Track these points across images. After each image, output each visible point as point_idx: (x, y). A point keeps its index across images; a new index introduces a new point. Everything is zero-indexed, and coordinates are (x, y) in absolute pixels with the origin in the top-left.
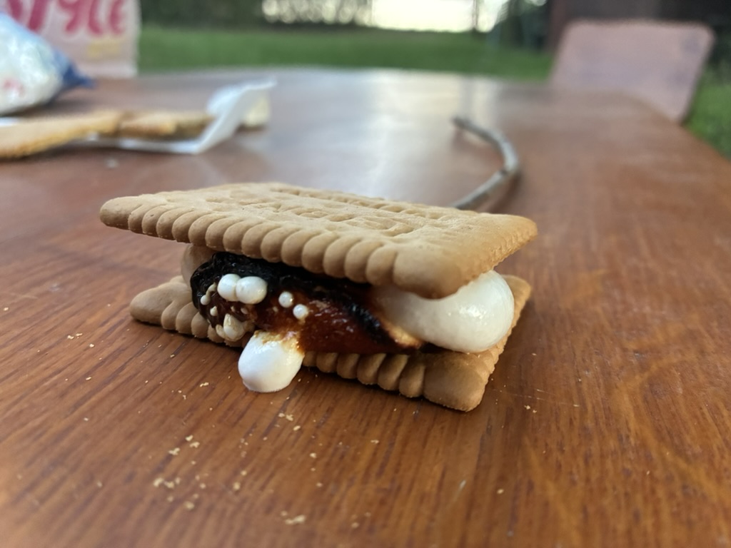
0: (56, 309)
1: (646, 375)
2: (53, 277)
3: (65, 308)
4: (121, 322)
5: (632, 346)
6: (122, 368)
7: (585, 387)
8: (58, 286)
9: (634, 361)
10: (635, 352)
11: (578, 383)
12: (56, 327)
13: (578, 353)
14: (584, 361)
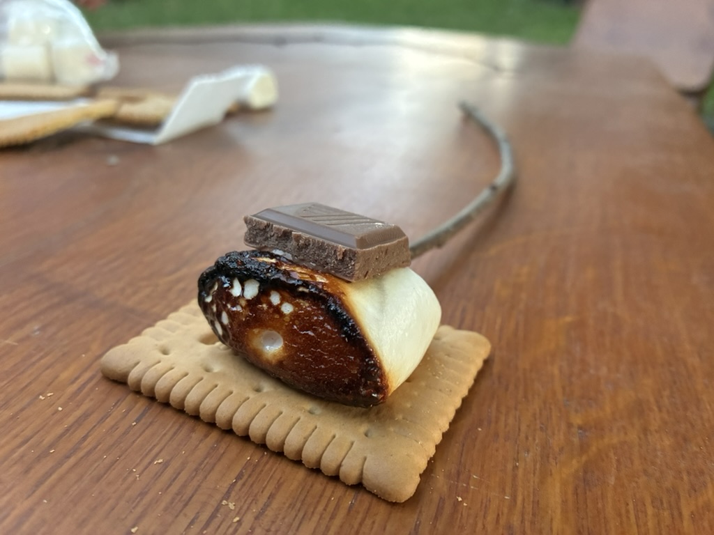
0: (34, 359)
1: (584, 458)
2: (35, 317)
3: (42, 358)
4: (91, 379)
5: (577, 420)
6: (85, 438)
7: (520, 472)
8: (39, 330)
9: (576, 440)
10: (580, 428)
11: (515, 468)
12: (30, 383)
13: (523, 428)
14: (527, 438)
